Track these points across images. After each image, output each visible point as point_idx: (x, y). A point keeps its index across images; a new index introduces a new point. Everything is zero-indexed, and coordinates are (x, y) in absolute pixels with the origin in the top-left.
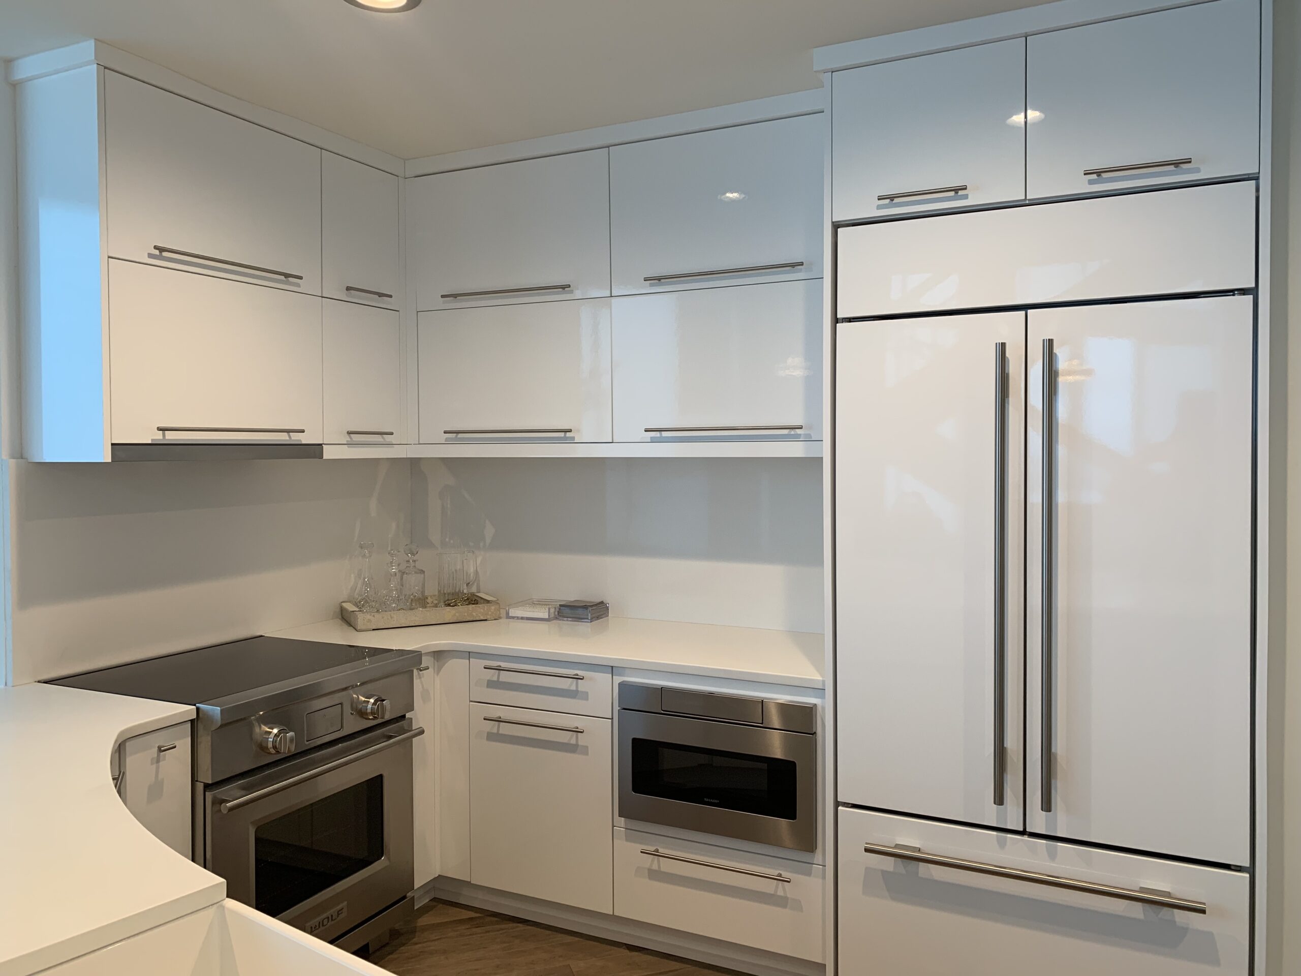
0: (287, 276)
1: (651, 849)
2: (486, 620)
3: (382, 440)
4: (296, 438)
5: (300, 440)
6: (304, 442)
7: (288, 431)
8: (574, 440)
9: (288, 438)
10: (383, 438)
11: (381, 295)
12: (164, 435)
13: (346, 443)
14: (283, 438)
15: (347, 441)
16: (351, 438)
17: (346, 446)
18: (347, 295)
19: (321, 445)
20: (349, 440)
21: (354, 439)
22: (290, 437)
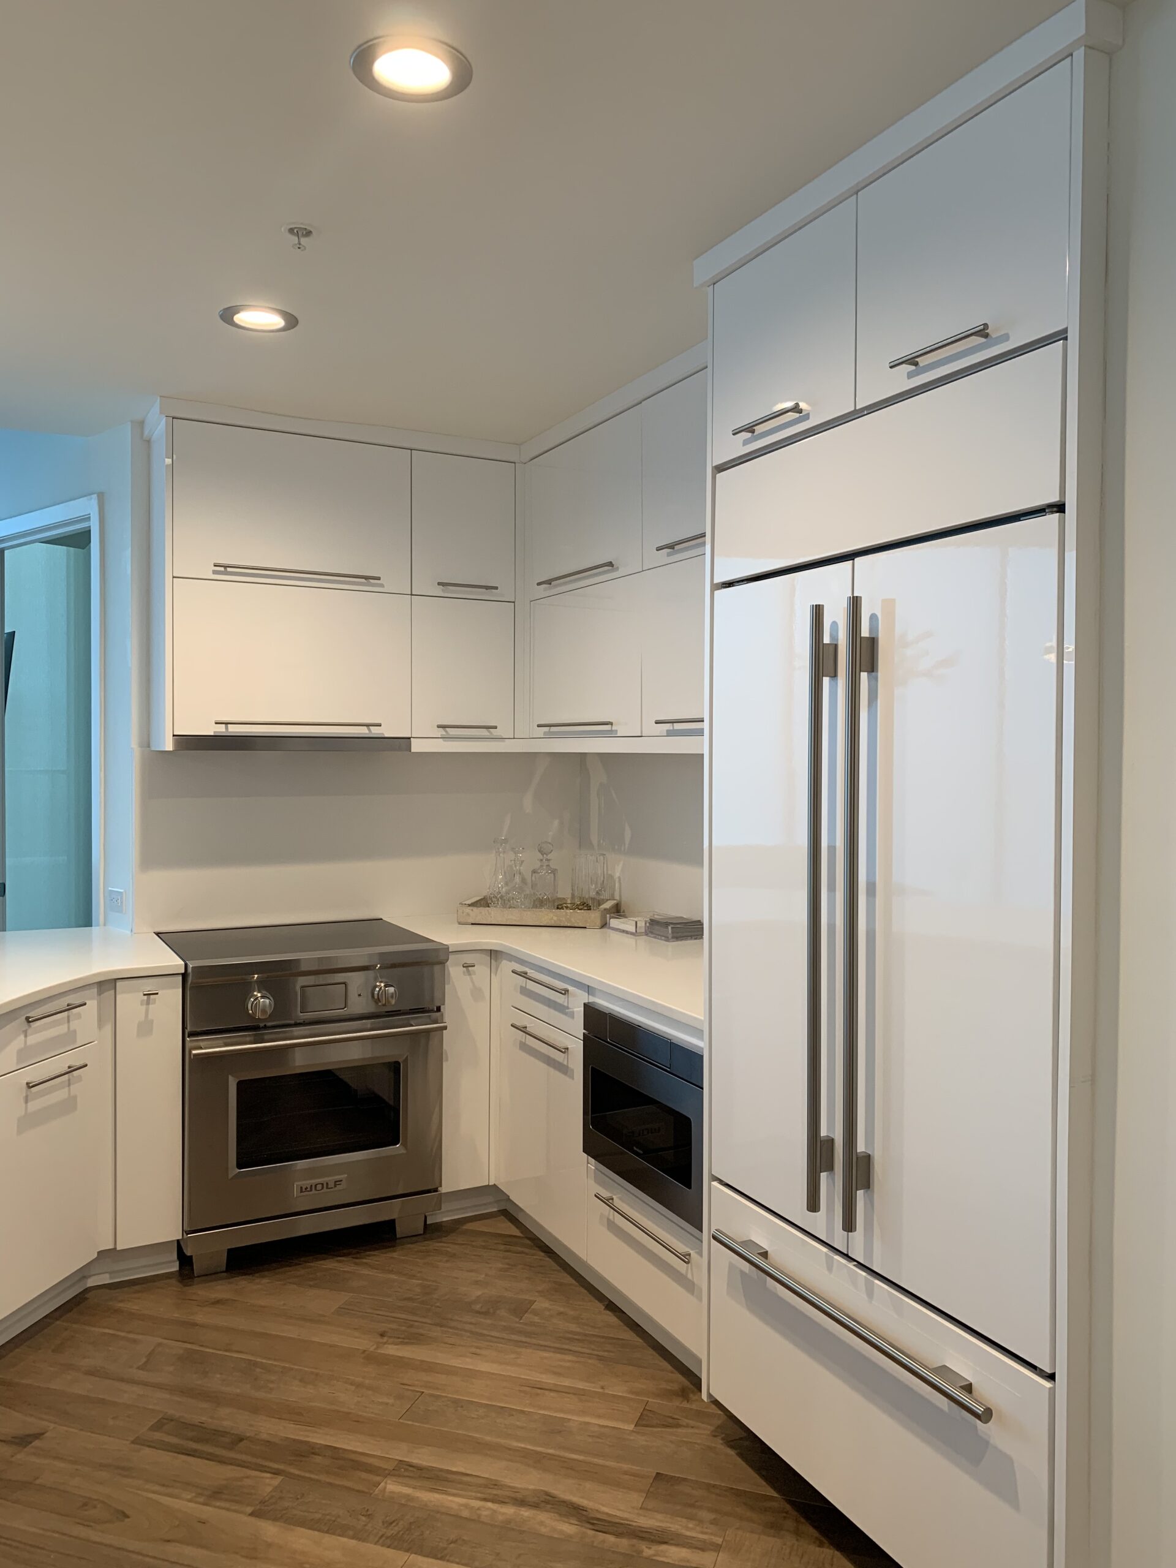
0: (367, 578)
1: (605, 1194)
2: (585, 928)
3: (488, 734)
4: (375, 731)
5: (383, 734)
6: (386, 735)
7: (368, 725)
8: (617, 734)
9: (367, 732)
10: (489, 732)
11: (487, 588)
12: (227, 728)
13: (440, 737)
14: (363, 731)
15: (441, 735)
16: (446, 732)
17: (441, 739)
18: (443, 590)
19: (409, 738)
20: (444, 733)
21: (451, 733)
22: (369, 730)
